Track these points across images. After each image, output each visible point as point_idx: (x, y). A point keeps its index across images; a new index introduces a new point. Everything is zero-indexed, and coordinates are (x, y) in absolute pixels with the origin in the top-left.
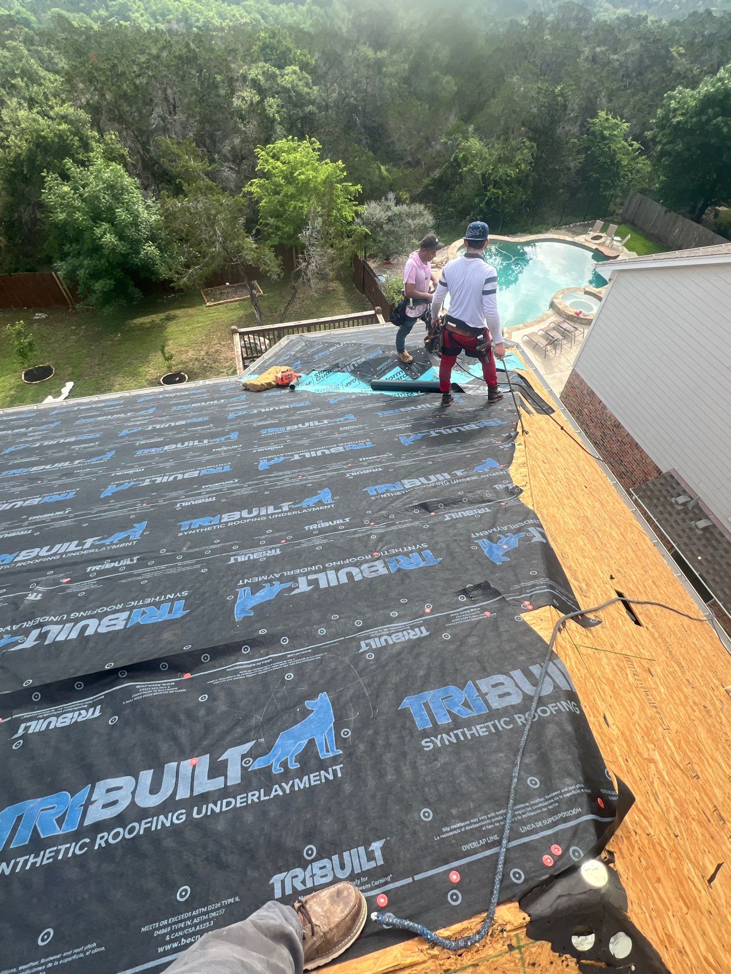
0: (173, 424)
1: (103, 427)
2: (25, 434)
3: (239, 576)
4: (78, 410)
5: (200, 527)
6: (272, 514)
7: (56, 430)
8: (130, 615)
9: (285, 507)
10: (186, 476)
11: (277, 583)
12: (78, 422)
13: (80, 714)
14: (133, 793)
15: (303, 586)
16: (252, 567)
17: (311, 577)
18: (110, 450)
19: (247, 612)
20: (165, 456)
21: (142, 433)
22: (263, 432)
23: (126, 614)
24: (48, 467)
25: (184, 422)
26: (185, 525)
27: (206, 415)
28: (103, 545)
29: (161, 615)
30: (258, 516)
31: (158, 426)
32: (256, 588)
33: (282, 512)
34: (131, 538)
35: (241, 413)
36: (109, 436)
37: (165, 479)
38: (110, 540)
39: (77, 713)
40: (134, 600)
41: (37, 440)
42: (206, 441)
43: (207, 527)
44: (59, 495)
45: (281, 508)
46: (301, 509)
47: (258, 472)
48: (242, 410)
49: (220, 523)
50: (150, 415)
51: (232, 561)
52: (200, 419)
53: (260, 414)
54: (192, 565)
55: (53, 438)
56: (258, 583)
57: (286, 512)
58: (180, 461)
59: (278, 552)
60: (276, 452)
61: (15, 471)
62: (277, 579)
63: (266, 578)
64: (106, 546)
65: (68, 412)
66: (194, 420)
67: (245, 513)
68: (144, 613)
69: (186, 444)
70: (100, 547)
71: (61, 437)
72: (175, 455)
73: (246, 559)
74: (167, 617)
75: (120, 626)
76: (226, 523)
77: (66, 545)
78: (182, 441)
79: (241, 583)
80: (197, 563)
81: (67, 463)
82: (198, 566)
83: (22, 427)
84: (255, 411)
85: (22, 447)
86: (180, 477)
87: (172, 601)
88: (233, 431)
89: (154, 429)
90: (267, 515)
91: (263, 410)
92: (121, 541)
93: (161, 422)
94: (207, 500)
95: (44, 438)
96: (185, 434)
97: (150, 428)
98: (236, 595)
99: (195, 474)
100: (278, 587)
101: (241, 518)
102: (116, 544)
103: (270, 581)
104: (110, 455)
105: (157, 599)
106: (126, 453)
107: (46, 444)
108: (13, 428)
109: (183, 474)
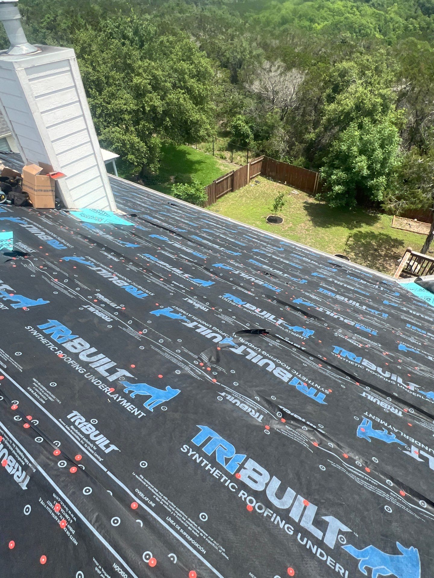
0: (345, 285)
1: (304, 264)
2: (265, 247)
3: (366, 409)
4: (294, 248)
5: (346, 358)
6: (400, 385)
7: (281, 252)
8: (292, 378)
9: (412, 386)
10: (346, 321)
11: (393, 436)
12: (292, 255)
13: (251, 411)
14: (267, 484)
15: (414, 453)
16: (377, 410)
17: (422, 452)
18: (305, 279)
19: (366, 437)
20: (336, 301)
21: (325, 280)
22: (408, 325)
23: (290, 376)
24: (271, 269)
25: (353, 288)
26: (337, 349)
27: (369, 292)
28: (287, 328)
29: (310, 393)
30: (389, 378)
31: (336, 282)
32: (377, 426)
33: (408, 389)
34: (303, 334)
35: (393, 304)
36: (306, 271)
37: (332, 315)
38: (292, 328)
39: (250, 410)
40: (297, 371)
41: (270, 253)
42: (364, 307)
43: (351, 361)
44: (273, 287)
45: (408, 385)
46: (425, 397)
47: (397, 351)
48: (395, 302)
49: (361, 364)
50: (333, 272)
51: (364, 394)
52: (364, 293)
53: (407, 312)
54: (336, 378)
55: (278, 256)
56: (379, 423)
57: (412, 391)
58: (345, 310)
59: (400, 414)
60: (413, 344)
61: (256, 262)
62: (395, 433)
63: (386, 425)
64: (289, 330)
65: (289, 246)
66: (359, 291)
67: (380, 370)
68: (299, 383)
69: (351, 301)
70: (286, 328)
71: (282, 257)
72: (341, 303)
73: (374, 401)
74: (312, 396)
75: (286, 380)
76: (366, 367)
77: (269, 314)
78: (350, 299)
79: (366, 414)
80: (340, 379)
81: (281, 273)
82: (340, 382)
83: (265, 242)
84: (405, 309)
85: (262, 252)
86: (342, 319)
87: (319, 391)
88: (386, 312)
89: (333, 282)
90: (396, 382)
91: (411, 311)
92: (297, 333)
93: (339, 280)
94: (355, 344)
95: (274, 253)
96: (351, 295)
97: (331, 280)
98: (361, 420)
99: (352, 323)
100: (393, 439)
101: (376, 372)
102: (294, 333)
103: (389, 431)
104: (304, 281)
105: (310, 382)
106: (313, 285)
107: (273, 257)
108: (261, 241)
109: (344, 319)
